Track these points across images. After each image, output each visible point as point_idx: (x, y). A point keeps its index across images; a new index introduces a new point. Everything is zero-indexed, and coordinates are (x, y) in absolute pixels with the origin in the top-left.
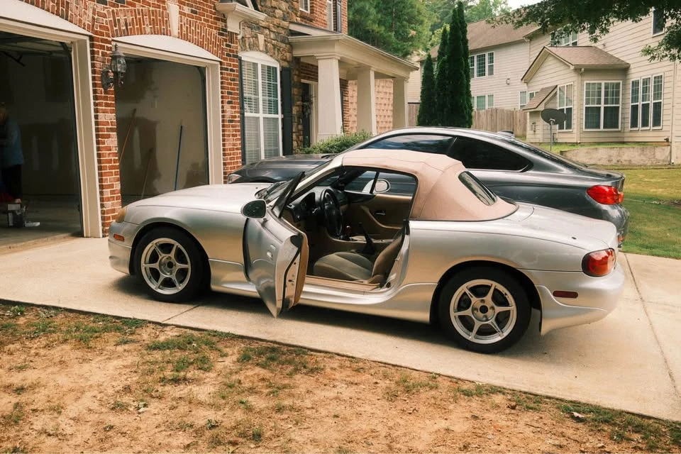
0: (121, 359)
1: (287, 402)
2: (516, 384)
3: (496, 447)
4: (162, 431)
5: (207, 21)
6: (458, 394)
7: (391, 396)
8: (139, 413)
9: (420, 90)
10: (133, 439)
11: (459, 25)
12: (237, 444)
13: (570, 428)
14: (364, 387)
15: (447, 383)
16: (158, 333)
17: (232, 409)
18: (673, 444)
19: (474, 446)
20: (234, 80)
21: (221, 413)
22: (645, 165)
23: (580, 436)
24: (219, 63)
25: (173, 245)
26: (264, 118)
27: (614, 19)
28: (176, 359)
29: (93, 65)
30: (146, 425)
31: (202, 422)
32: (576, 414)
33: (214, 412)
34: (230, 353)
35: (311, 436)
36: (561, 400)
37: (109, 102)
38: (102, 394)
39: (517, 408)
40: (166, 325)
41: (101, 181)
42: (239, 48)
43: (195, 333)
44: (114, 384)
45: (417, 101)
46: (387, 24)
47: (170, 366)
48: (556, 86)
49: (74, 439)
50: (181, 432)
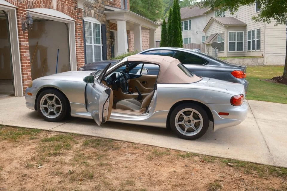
0: (31, 146)
1: (105, 162)
2: (204, 152)
3: (196, 178)
4: (48, 176)
5: (69, 3)
6: (179, 157)
7: (150, 158)
8: (38, 169)
9: (161, 35)
10: (36, 180)
11: (177, 7)
12: (82, 180)
13: (227, 170)
14: (138, 155)
15: (174, 152)
16: (47, 134)
17: (80, 165)
18: (270, 174)
19: (186, 178)
20: (81, 29)
21: (75, 167)
22: (254, 66)
23: (231, 173)
24: (74, 21)
25: (54, 97)
26: (94, 46)
27: (240, 5)
28: (55, 145)
29: (18, 21)
30: (41, 174)
31: (67, 171)
32: (229, 164)
33: (72, 167)
34: (79, 142)
35: (115, 176)
36: (223, 158)
37: (26, 37)
38: (22, 161)
39: (204, 162)
40: (51, 131)
41: (22, 71)
42: (83, 15)
43: (64, 134)
44: (27, 156)
45: (160, 41)
46: (146, 8)
47: (53, 148)
48: (217, 33)
49: (8, 181)
50: (57, 176)
